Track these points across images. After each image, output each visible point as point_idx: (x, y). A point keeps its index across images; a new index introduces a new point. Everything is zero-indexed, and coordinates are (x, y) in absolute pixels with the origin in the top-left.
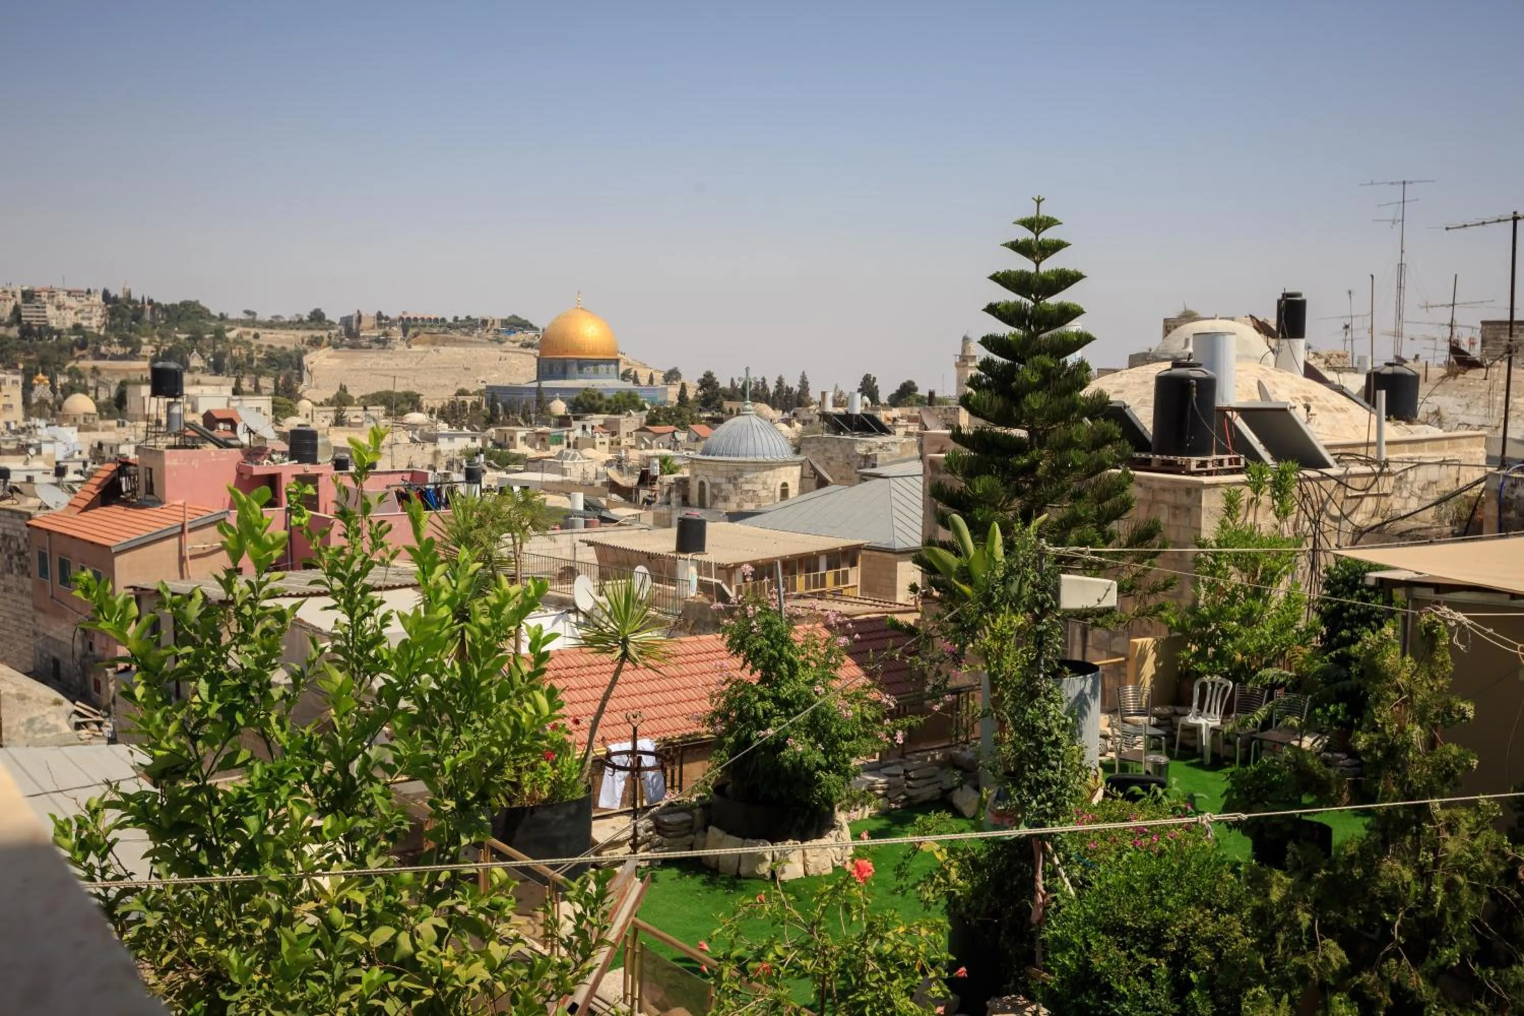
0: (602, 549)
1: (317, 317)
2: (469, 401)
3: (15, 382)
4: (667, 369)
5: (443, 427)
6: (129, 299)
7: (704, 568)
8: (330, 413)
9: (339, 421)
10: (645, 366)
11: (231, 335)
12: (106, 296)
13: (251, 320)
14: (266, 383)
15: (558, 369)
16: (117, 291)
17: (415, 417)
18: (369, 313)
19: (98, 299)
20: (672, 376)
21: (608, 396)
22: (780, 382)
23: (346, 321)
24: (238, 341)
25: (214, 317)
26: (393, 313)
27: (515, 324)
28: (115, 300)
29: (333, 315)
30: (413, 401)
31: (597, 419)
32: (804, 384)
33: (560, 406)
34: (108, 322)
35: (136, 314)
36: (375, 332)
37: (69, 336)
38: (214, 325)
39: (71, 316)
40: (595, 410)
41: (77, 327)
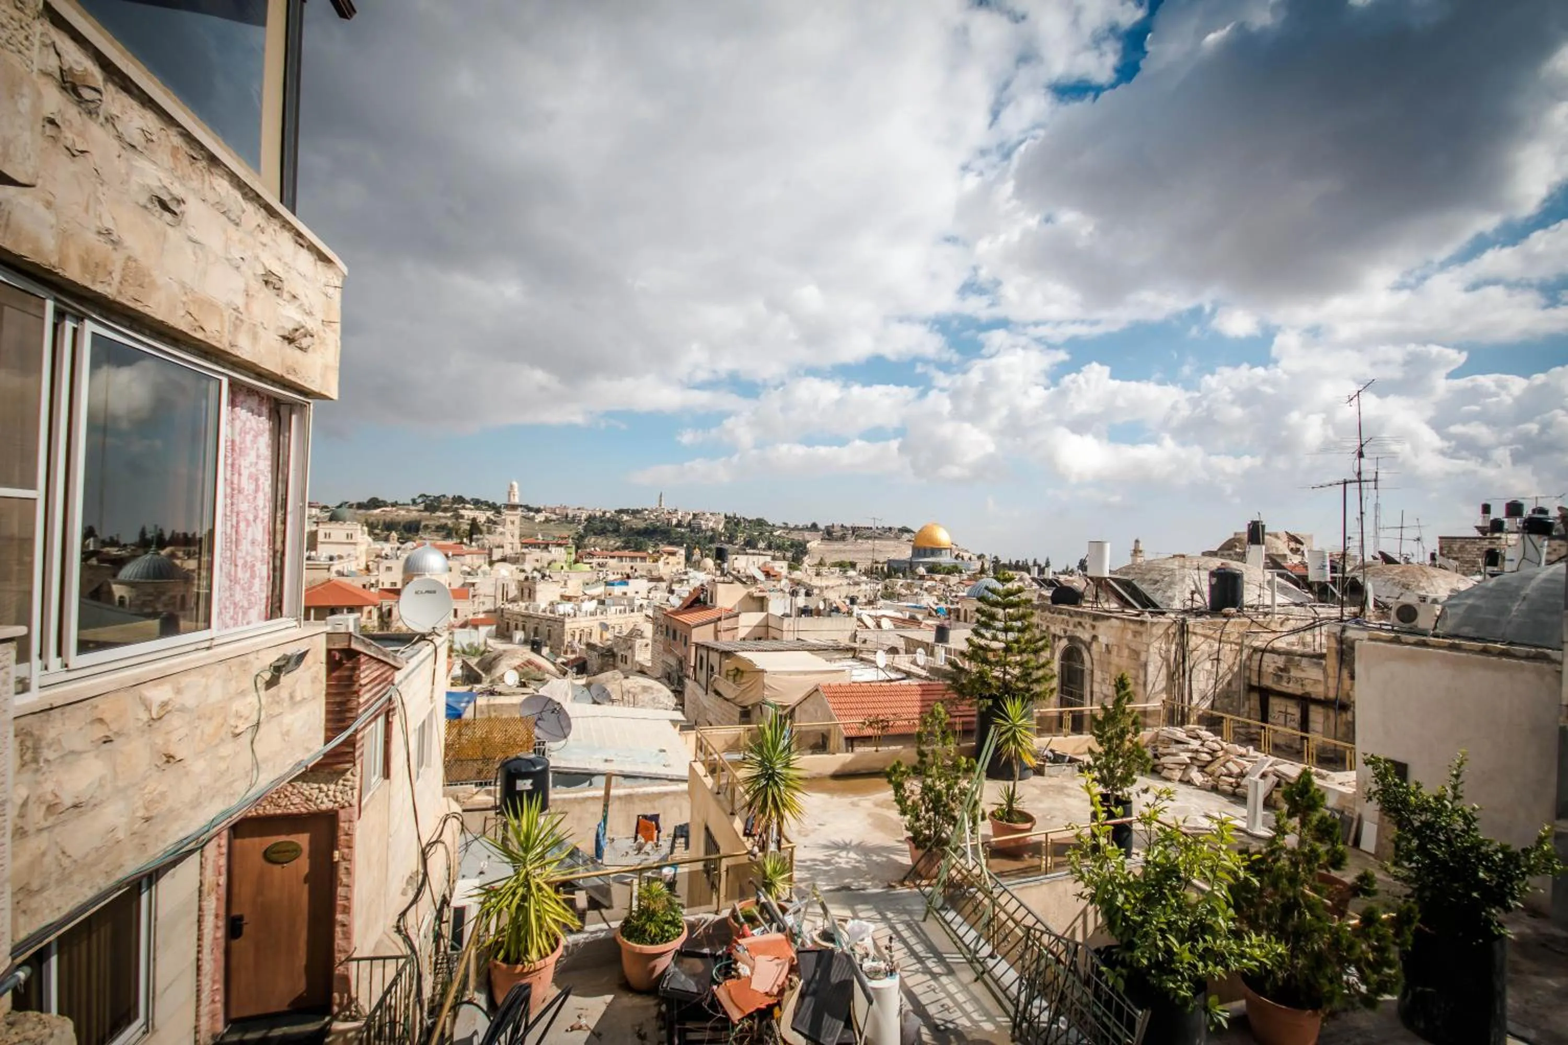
0: (907, 639)
1: (814, 527)
2: (880, 566)
4: (979, 553)
5: (864, 578)
6: (735, 517)
7: (948, 651)
8: (814, 570)
9: (818, 574)
10: (967, 551)
11: (776, 534)
12: (726, 517)
13: (786, 527)
14: (789, 555)
15: (922, 552)
16: (730, 514)
17: (851, 573)
18: (837, 523)
19: (722, 516)
20: (980, 557)
21: (946, 566)
23: (827, 528)
24: (779, 536)
25: (769, 526)
26: (848, 525)
27: (905, 530)
28: (730, 518)
29: (821, 526)
30: (853, 565)
31: (938, 577)
33: (922, 570)
34: (726, 528)
35: (737, 524)
36: (840, 534)
37: (709, 533)
38: (769, 529)
39: (711, 524)
40: (939, 572)
41: (713, 529)
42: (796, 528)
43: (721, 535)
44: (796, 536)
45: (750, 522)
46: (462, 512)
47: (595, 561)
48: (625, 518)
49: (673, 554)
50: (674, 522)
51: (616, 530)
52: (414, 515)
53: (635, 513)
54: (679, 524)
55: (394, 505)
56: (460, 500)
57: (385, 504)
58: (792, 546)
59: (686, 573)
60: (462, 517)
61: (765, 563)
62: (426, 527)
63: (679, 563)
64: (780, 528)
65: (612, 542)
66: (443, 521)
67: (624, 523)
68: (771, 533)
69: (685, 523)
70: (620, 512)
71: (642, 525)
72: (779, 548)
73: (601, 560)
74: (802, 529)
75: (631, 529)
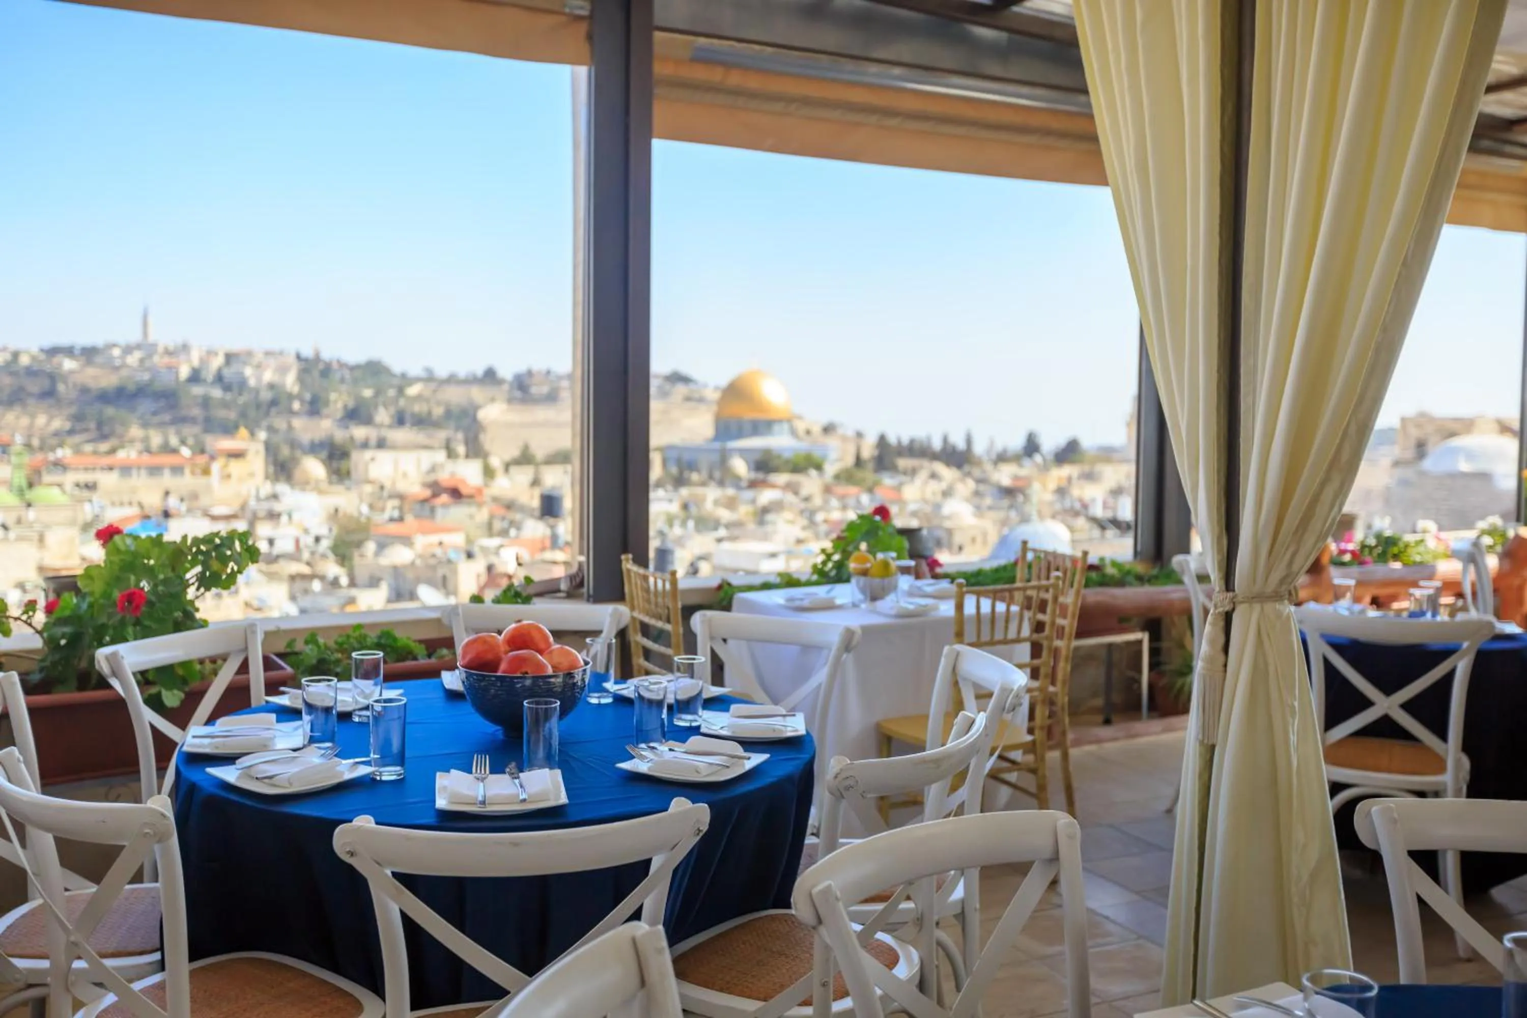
1: (490, 376)
3: (257, 452)
6: (317, 358)
11: (410, 391)
12: (298, 357)
13: (429, 378)
15: (736, 429)
16: (307, 353)
19: (291, 359)
20: (852, 436)
21: (787, 455)
22: (945, 440)
23: (517, 377)
24: (419, 398)
25: (394, 376)
27: (680, 379)
28: (306, 360)
29: (506, 372)
31: (782, 478)
32: (969, 441)
33: (740, 466)
34: (301, 379)
35: (326, 371)
36: (545, 390)
37: (266, 396)
38: (396, 382)
39: (268, 376)
40: (775, 470)
41: (271, 386)
42: (452, 380)
43: (291, 397)
44: (454, 396)
45: (353, 368)
47: (70, 478)
48: (68, 364)
49: (237, 455)
50: (184, 372)
51: (49, 394)
53: (89, 354)
54: (195, 377)
58: (448, 414)
59: (275, 497)
61: (433, 469)
63: (252, 475)
64: (418, 380)
65: (41, 420)
67: (64, 378)
68: (400, 390)
69: (209, 374)
70: (53, 351)
71: (108, 381)
72: (422, 422)
73: (83, 477)
74: (464, 382)
75: (84, 390)
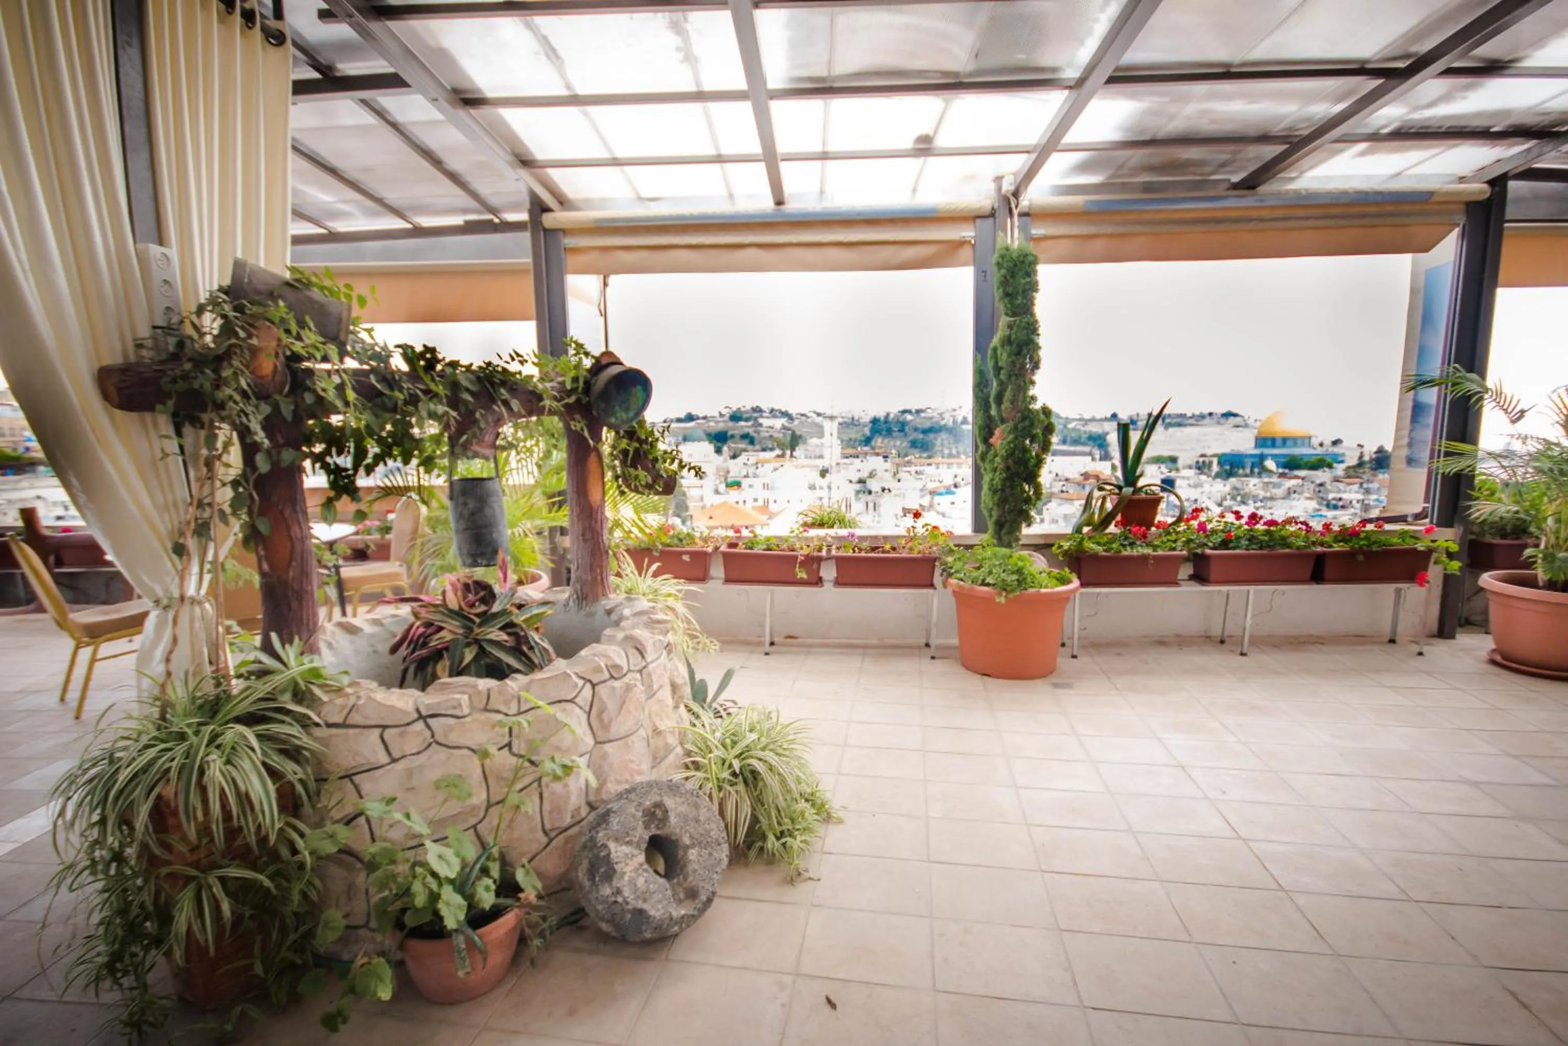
1: (1114, 418)
11: (1070, 426)
15: (1267, 442)
21: (1306, 458)
27: (1232, 415)
29: (1123, 415)
31: (1301, 473)
33: (1271, 465)
40: (1299, 467)
42: (1093, 420)
44: (1093, 428)
46: (761, 420)
47: (913, 469)
48: (909, 417)
51: (902, 431)
52: (721, 426)
55: (705, 418)
56: (758, 410)
57: (698, 418)
58: (1091, 438)
60: (761, 425)
62: (733, 436)
65: (900, 443)
66: (746, 430)
67: (908, 424)
68: (1065, 426)
70: (903, 412)
71: (926, 424)
72: (1077, 442)
73: (918, 468)
74: (1101, 420)
75: (916, 429)
